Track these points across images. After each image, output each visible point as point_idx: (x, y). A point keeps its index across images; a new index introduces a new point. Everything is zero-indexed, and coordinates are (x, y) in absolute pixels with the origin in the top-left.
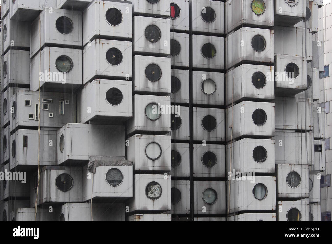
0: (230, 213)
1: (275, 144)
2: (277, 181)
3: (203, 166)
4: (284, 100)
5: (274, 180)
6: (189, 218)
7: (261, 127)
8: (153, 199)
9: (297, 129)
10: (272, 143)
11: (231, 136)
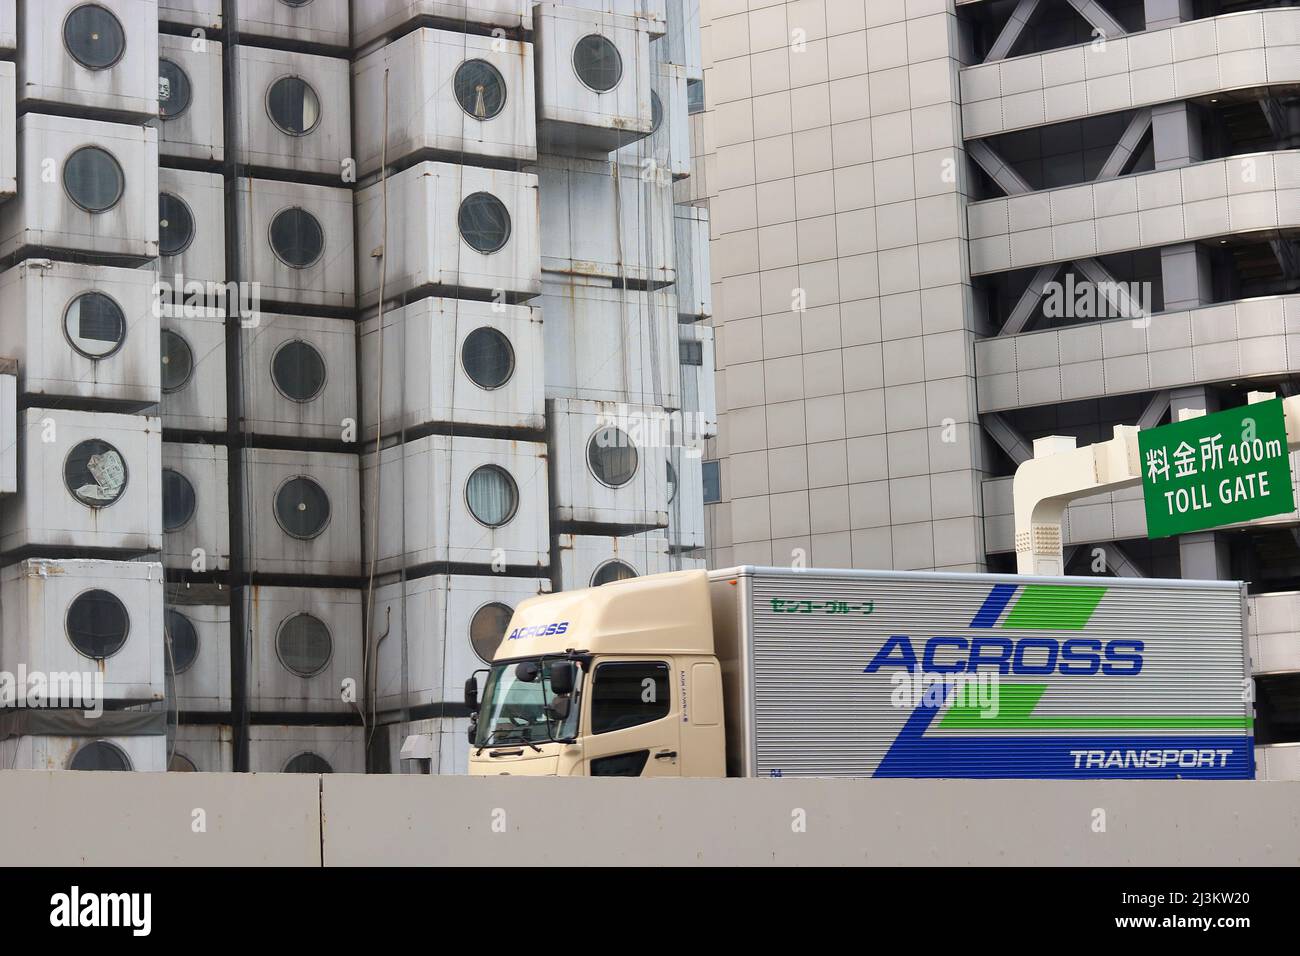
0: (379, 572)
1: (541, 322)
2: (551, 459)
3: (274, 397)
4: (568, 170)
5: (542, 456)
6: (227, 587)
7: (492, 257)
8: (95, 505)
9: (616, 275)
10: (532, 321)
11: (378, 289)
